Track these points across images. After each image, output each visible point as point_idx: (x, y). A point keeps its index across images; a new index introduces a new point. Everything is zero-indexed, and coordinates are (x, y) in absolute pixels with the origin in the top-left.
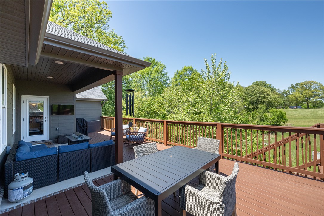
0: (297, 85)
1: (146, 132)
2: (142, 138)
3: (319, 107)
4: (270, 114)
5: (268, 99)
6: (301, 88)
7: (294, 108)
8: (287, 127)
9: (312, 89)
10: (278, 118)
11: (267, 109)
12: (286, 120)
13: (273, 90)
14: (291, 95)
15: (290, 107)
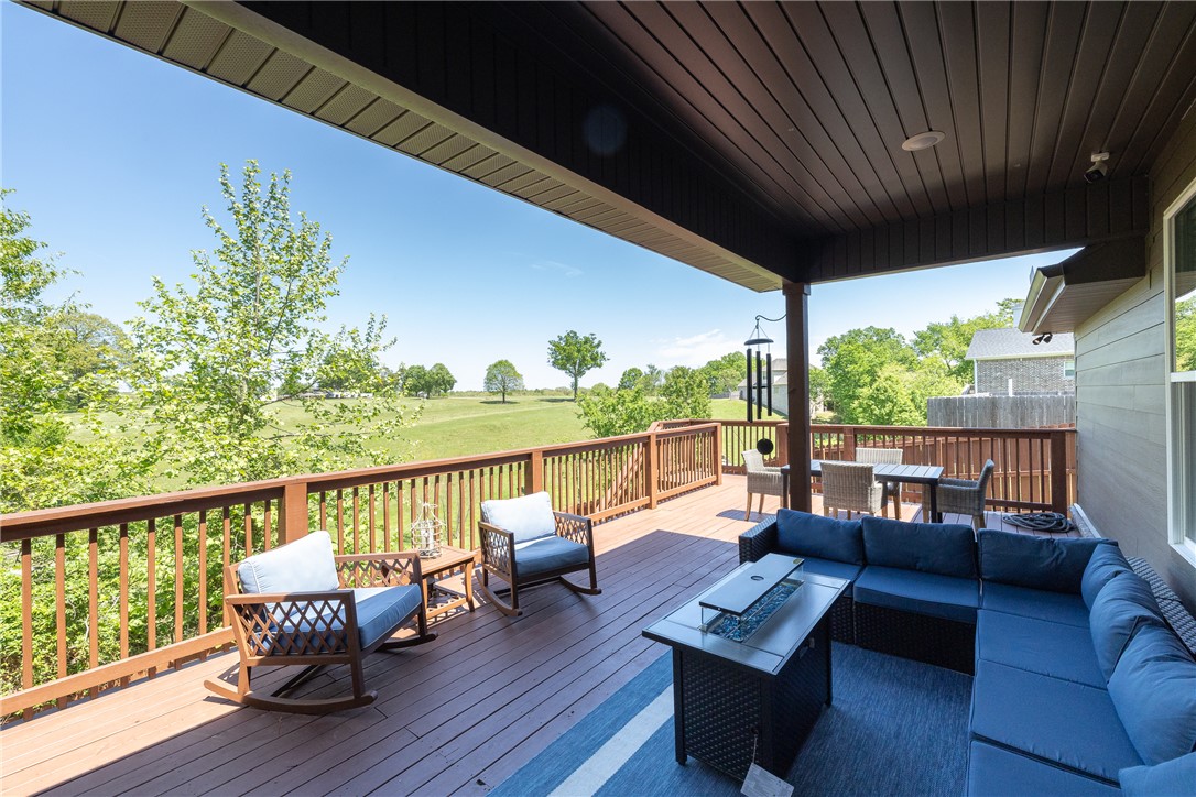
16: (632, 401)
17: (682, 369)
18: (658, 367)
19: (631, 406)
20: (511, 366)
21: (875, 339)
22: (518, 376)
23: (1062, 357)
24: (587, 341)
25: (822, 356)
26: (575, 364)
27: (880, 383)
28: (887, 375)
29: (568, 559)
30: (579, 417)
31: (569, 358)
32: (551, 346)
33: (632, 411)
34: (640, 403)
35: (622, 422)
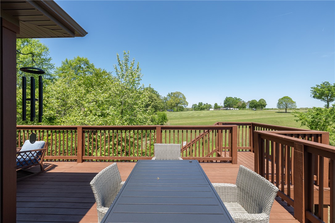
0: (172, 93)
1: (42, 147)
2: (35, 159)
3: (181, 111)
4: (157, 115)
5: (155, 104)
6: (174, 96)
7: (170, 111)
8: (167, 125)
9: (180, 97)
10: (162, 119)
11: (155, 112)
12: (167, 120)
13: (158, 96)
14: (168, 101)
15: (168, 110)
26: (328, 96)
32: (312, 89)
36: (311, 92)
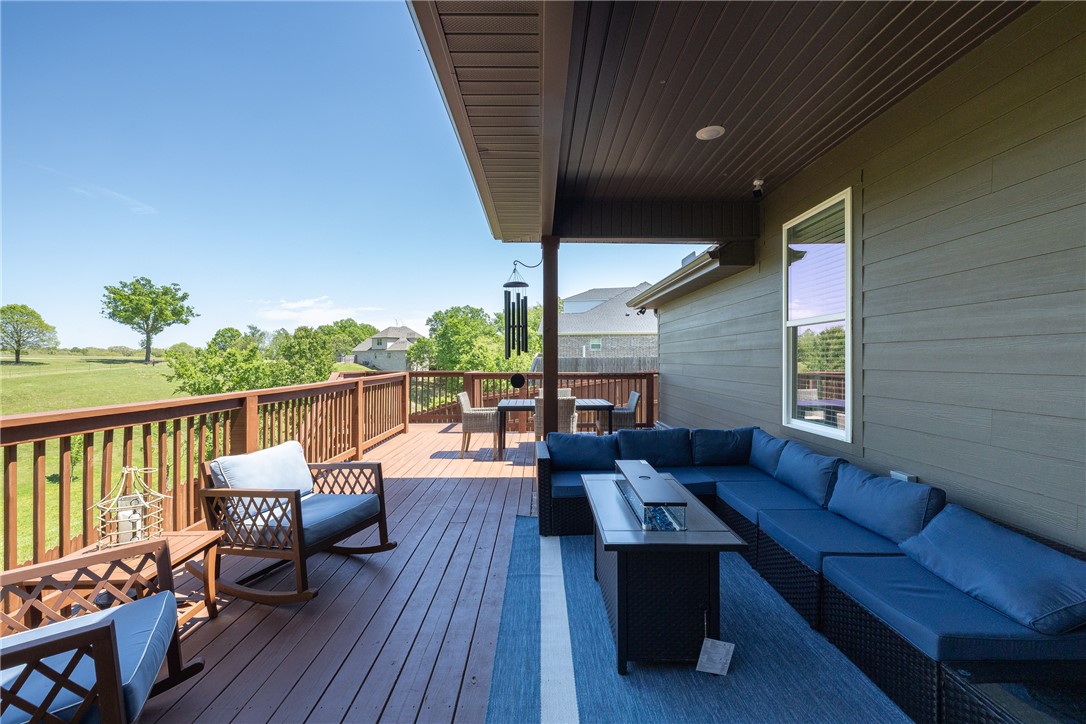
16: (245, 361)
17: (305, 329)
18: (262, 328)
19: (245, 366)
20: (32, 314)
21: (470, 315)
22: (43, 328)
23: (590, 336)
24: (166, 292)
25: (429, 327)
26: (148, 318)
27: (475, 351)
28: (480, 344)
29: (361, 514)
30: (170, 379)
31: (138, 310)
32: (107, 293)
33: (246, 371)
34: (256, 363)
35: (231, 384)
36: (105, 299)
